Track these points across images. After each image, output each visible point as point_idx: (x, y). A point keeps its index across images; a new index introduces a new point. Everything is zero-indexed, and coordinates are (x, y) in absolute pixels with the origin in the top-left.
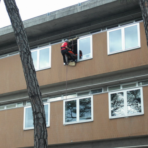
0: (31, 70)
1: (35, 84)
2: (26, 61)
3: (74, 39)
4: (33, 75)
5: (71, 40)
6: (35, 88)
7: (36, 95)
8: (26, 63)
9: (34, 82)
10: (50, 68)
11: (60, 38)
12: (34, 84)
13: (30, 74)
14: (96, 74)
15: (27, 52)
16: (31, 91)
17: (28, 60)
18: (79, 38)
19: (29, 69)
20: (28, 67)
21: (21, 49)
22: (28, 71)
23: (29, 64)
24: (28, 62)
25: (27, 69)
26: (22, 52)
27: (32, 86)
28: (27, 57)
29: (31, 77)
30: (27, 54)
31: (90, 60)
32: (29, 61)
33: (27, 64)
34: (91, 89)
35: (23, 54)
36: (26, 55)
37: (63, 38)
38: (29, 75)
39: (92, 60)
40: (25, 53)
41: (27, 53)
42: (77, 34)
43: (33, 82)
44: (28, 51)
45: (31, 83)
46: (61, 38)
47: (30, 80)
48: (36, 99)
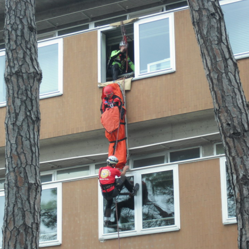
0: (230, 62)
1: (241, 101)
2: (216, 39)
3: (126, 22)
4: (235, 76)
5: (118, 24)
6: (243, 111)
7: (246, 131)
8: (216, 42)
9: (238, 96)
10: (61, 95)
11: (83, 19)
12: (239, 100)
13: (227, 74)
14: (185, 112)
15: (217, 12)
16: (232, 120)
17: (221, 35)
18: (137, 20)
19: (225, 60)
20: (221, 54)
21: (201, 4)
22: (223, 65)
23: (222, 44)
24: (220, 41)
25: (219, 59)
26: (204, 13)
27: (235, 107)
28: (217, 27)
29: (230, 80)
30: (218, 18)
31: (169, 76)
32: (224, 38)
33: (217, 44)
34: (171, 148)
35: (205, 19)
36: (215, 20)
37: (93, 19)
38: (224, 75)
39: (174, 76)
40: (213, 15)
41: (217, 14)
42: (130, 11)
43: (236, 94)
44: (219, 10)
45: (232, 98)
46: (86, 21)
47: (228, 89)
48: (245, 142)
